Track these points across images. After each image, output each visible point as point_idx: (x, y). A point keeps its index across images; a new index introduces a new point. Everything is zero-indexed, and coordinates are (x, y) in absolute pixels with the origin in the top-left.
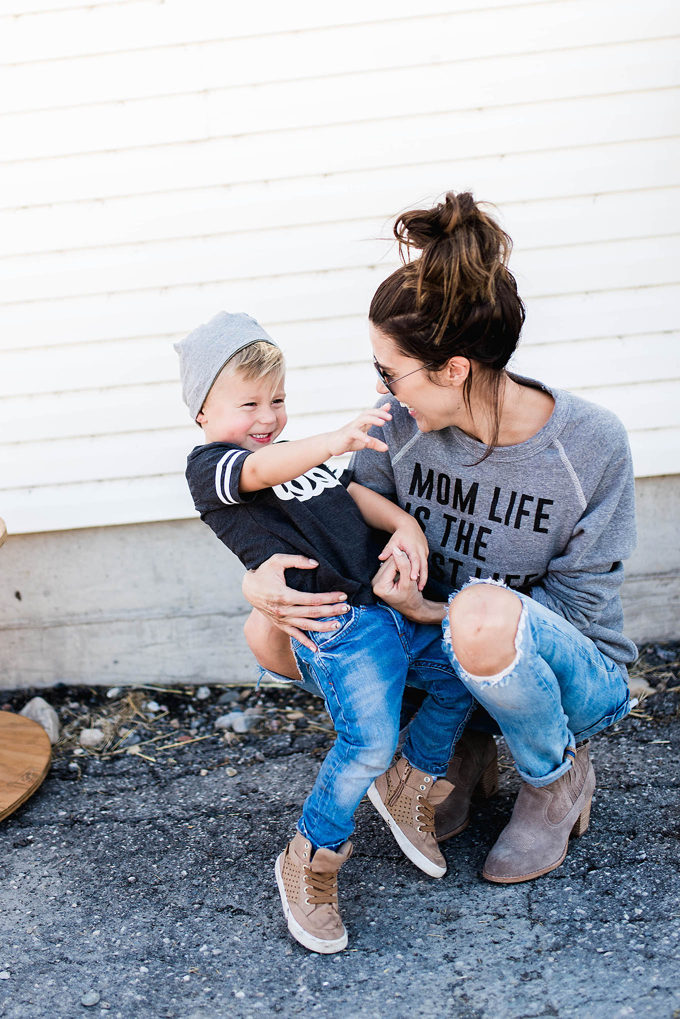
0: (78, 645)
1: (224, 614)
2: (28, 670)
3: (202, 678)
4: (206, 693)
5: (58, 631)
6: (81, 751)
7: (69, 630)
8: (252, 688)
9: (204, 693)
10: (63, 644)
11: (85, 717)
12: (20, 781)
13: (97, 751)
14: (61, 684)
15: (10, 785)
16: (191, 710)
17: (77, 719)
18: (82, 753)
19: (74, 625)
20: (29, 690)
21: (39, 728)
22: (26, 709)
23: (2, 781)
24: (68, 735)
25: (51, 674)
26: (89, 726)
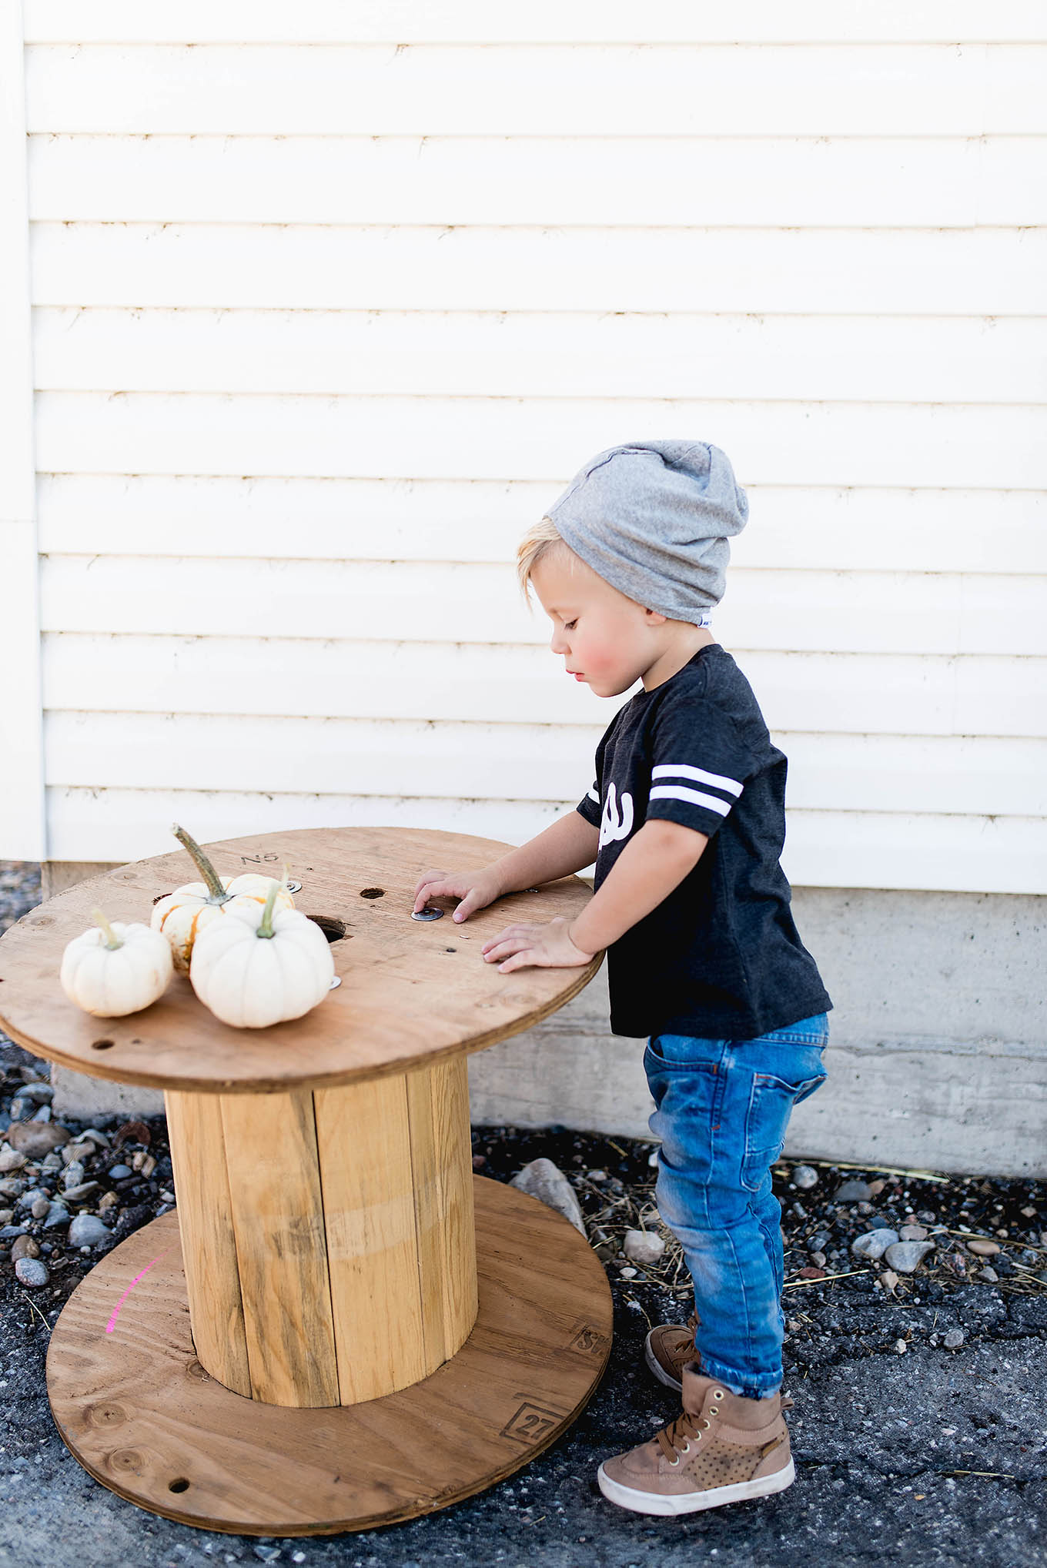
0: (596, 1068)
1: (849, 1049)
2: (505, 1096)
3: (797, 1147)
4: (812, 1178)
5: (567, 1041)
6: (633, 1272)
7: (586, 1041)
8: (886, 1177)
9: (808, 1178)
10: (572, 1064)
11: (622, 1202)
12: (575, 1347)
13: (660, 1276)
14: (560, 1128)
15: (559, 1352)
16: (801, 1211)
17: (609, 1204)
18: (635, 1277)
19: (595, 1035)
20: (506, 1129)
21: (568, 1227)
22: (523, 1177)
23: (541, 1343)
24: (603, 1236)
25: (545, 1109)
26: (635, 1223)
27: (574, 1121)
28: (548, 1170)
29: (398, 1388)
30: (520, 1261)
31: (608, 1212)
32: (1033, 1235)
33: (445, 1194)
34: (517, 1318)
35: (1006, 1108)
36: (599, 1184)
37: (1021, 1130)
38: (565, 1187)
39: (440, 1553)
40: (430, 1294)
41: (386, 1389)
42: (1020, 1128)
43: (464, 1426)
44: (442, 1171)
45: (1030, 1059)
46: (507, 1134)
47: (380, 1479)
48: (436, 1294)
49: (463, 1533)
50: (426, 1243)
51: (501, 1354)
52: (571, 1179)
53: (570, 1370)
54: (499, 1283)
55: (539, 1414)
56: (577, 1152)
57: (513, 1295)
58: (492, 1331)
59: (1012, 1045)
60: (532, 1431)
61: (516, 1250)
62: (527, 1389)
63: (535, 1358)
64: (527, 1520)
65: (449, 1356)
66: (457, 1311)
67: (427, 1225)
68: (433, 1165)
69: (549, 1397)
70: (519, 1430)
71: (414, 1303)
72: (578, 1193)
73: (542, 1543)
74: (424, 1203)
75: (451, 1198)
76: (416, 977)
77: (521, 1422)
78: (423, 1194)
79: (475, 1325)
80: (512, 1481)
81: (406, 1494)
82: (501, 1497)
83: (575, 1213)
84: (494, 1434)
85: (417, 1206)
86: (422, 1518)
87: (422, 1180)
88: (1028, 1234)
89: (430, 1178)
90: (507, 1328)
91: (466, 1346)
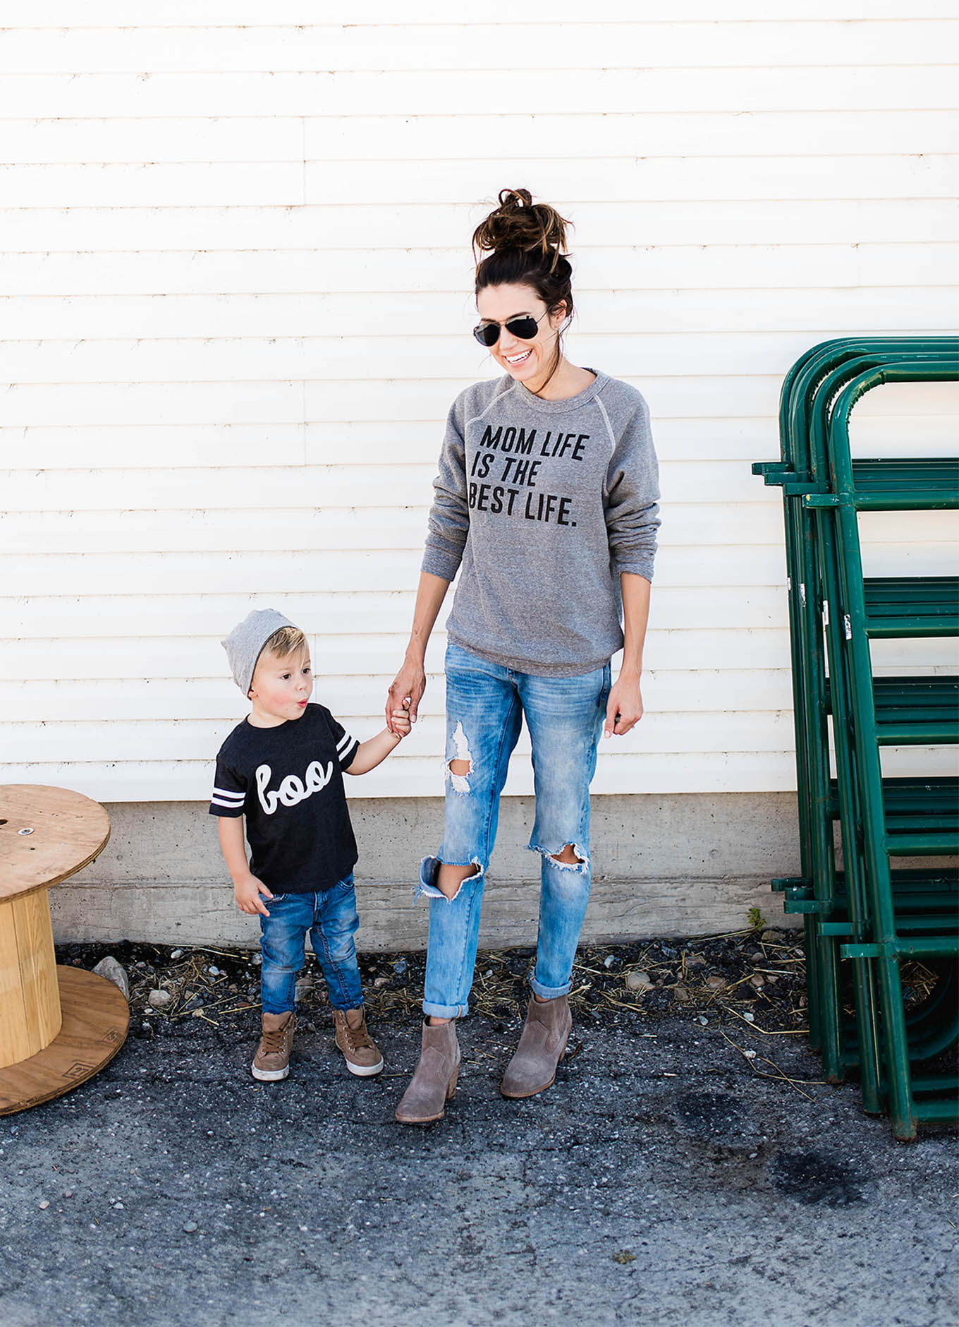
0: (145, 906)
2: (94, 926)
5: (127, 893)
6: (151, 1010)
7: (137, 892)
10: (131, 905)
11: (152, 977)
12: (106, 1040)
13: (165, 1012)
14: (126, 941)
15: (97, 1042)
16: (248, 976)
17: (145, 978)
18: (152, 1013)
19: (143, 888)
20: (96, 944)
21: (115, 988)
22: (97, 968)
23: (90, 1039)
24: (138, 994)
25: (117, 931)
26: (156, 988)
27: (134, 938)
28: (111, 962)
29: (17, 1062)
30: (87, 1005)
31: (144, 982)
32: (370, 981)
33: (36, 965)
34: (79, 1029)
35: (367, 915)
36: (141, 969)
37: (376, 926)
38: (120, 970)
39: (29, 1124)
40: (32, 1016)
41: (11, 1063)
42: (375, 925)
43: (46, 1074)
44: (34, 954)
45: (376, 887)
46: (96, 947)
47: (4, 1096)
48: (34, 1015)
49: (41, 1117)
50: (27, 990)
51: (70, 1045)
52: (126, 968)
53: (102, 1049)
54: (74, 1016)
55: (82, 1067)
56: (134, 953)
57: (80, 1020)
58: (66, 1036)
59: (367, 880)
60: (77, 1074)
61: (83, 1000)
62: (78, 1058)
63: (86, 1045)
64: (73, 1111)
65: (43, 1048)
66: (47, 1025)
67: (27, 981)
68: (29, 951)
69: (89, 1060)
70: (72, 1074)
71: (23, 1019)
72: (128, 974)
73: (77, 1118)
74: (25, 971)
75: (40, 968)
76: (14, 862)
77: (74, 1070)
78: (24, 965)
79: (59, 1034)
80: (67, 1095)
81: (15, 1101)
82: (62, 1103)
83: (122, 982)
84: (59, 1076)
85: (21, 971)
86: (22, 1111)
87: (24, 958)
88: (367, 981)
89: (27, 957)
90: (74, 1034)
91: (53, 1044)
